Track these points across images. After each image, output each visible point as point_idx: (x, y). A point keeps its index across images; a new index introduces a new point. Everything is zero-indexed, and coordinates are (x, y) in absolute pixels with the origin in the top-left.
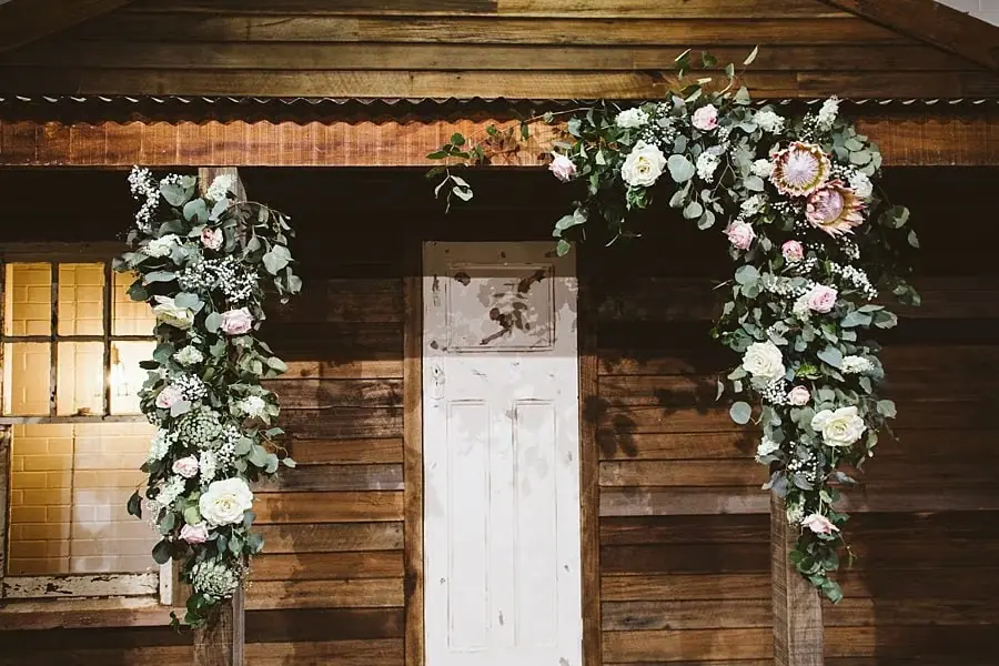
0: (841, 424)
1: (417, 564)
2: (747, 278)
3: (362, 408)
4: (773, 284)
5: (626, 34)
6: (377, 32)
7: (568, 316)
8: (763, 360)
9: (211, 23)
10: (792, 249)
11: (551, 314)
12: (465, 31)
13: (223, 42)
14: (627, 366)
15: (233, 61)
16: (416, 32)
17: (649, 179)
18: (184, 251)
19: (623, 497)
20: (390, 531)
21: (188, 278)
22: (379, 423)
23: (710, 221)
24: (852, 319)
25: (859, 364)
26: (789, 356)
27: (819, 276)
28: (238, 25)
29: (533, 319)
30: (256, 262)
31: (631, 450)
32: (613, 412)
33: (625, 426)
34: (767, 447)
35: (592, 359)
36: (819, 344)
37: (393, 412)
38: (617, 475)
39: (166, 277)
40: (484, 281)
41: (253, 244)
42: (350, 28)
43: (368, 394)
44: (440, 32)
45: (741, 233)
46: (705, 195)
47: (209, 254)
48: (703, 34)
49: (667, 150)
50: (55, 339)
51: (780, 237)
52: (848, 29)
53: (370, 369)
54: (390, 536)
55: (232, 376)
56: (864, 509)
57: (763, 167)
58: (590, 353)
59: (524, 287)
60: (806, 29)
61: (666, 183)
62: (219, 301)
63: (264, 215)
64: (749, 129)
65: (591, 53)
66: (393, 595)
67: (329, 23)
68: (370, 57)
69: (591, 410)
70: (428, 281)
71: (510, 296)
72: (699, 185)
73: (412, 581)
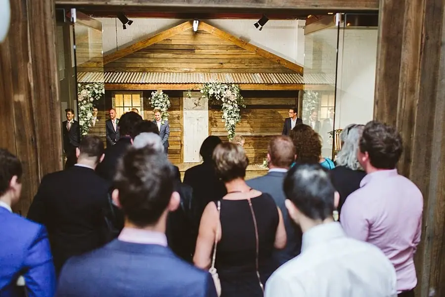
0: (232, 122)
1: (182, 143)
2: (224, 104)
3: (174, 119)
4: (227, 106)
5: (217, 57)
6: (175, 56)
7: (207, 104)
8: (225, 115)
9: (148, 55)
10: (229, 102)
11: (204, 104)
12: (190, 56)
13: (149, 58)
14: (216, 112)
15: (151, 61)
16: (182, 56)
17: (212, 93)
18: (159, 102)
19: (215, 133)
20: (178, 138)
21: (159, 105)
22: (176, 121)
23: (218, 99)
24: (235, 110)
25: (235, 115)
26: (228, 114)
27: (232, 105)
28: (152, 55)
29: (201, 104)
30: (166, 103)
31: (216, 125)
32: (214, 119)
33: (215, 122)
34: (226, 125)
35: (210, 111)
36: (231, 113)
37: (178, 119)
38: (214, 129)
39: (157, 105)
40: (193, 98)
41: (165, 100)
42: (170, 55)
43: (174, 116)
44: (186, 56)
45: (223, 100)
46: (218, 96)
47: (161, 102)
48: (230, 57)
49: (214, 90)
50: (124, 107)
51: (228, 100)
52: (255, 56)
53: (174, 112)
54: (179, 138)
55: (164, 116)
56: (254, 135)
57: (225, 92)
58: (210, 110)
59: (199, 99)
60: (247, 56)
61: (214, 94)
62: (162, 107)
63: (165, 96)
64: (223, 88)
65: (211, 60)
66: (179, 147)
67: (167, 54)
68: (174, 60)
69: (210, 119)
70: (184, 98)
71: (197, 101)
72: (218, 94)
73: (182, 145)
